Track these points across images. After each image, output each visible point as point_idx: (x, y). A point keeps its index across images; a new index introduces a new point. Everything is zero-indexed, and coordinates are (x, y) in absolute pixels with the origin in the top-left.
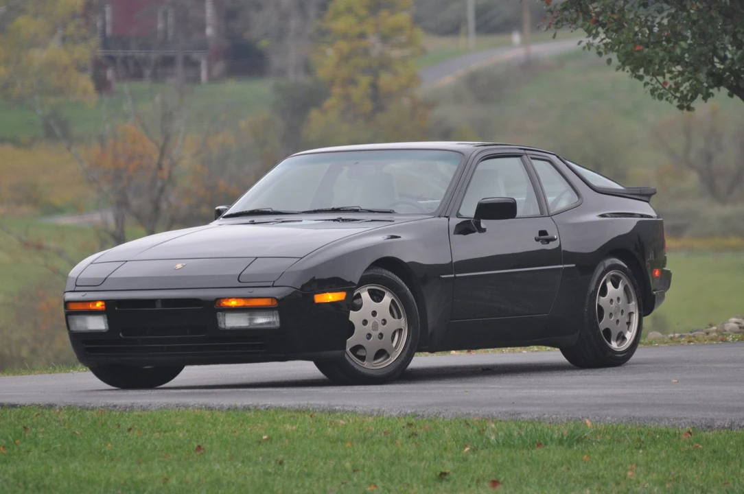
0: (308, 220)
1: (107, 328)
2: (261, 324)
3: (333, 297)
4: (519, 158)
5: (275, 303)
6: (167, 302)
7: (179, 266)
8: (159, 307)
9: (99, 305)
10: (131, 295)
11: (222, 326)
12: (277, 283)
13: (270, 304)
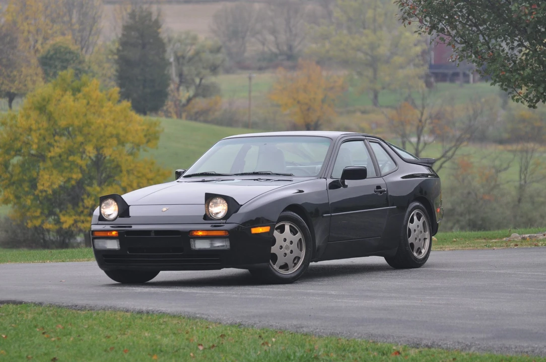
0: (237, 179)
1: (119, 248)
2: (218, 246)
3: (262, 230)
4: (362, 142)
5: (227, 233)
6: (158, 232)
7: (164, 209)
8: (153, 235)
9: (114, 233)
10: (134, 227)
11: (193, 248)
12: (228, 221)
13: (224, 234)
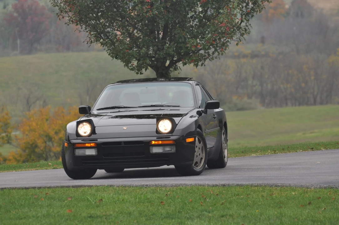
1: (97, 154)
2: (168, 151)
3: (191, 140)
4: (198, 86)
5: (174, 142)
6: (127, 143)
7: (125, 128)
8: (123, 145)
9: (92, 145)
10: (100, 141)
11: (152, 152)
12: (173, 134)
13: (172, 143)
